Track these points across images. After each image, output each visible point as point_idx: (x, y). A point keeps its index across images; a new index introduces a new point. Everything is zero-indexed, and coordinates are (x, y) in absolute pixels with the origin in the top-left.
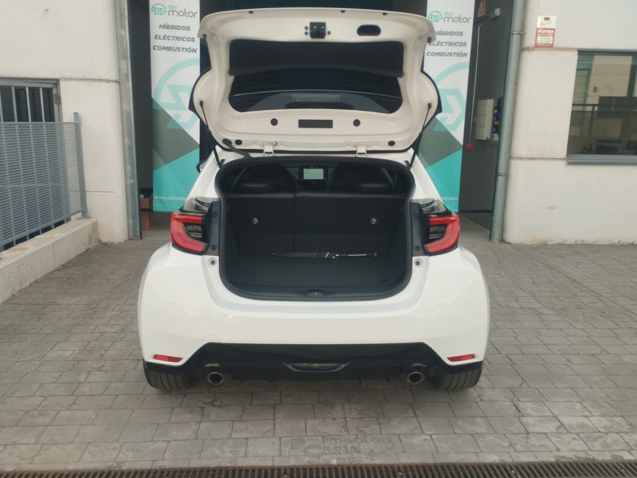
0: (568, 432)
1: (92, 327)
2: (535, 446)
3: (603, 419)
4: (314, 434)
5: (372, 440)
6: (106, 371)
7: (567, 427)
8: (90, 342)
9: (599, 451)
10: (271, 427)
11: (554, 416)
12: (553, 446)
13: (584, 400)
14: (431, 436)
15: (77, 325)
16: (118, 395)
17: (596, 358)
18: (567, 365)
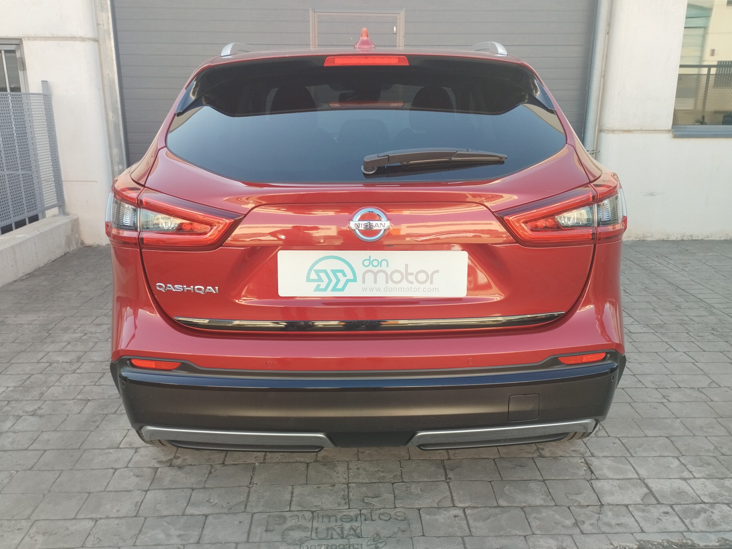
0: (659, 503)
1: (40, 355)
2: (609, 525)
3: (708, 483)
4: (301, 509)
5: (381, 516)
6: (40, 416)
7: (657, 495)
8: (32, 375)
9: (702, 532)
10: (243, 498)
11: (640, 479)
12: (636, 524)
13: (683, 453)
14: (464, 509)
15: (22, 352)
16: (47, 450)
17: (702, 392)
18: (662, 403)
